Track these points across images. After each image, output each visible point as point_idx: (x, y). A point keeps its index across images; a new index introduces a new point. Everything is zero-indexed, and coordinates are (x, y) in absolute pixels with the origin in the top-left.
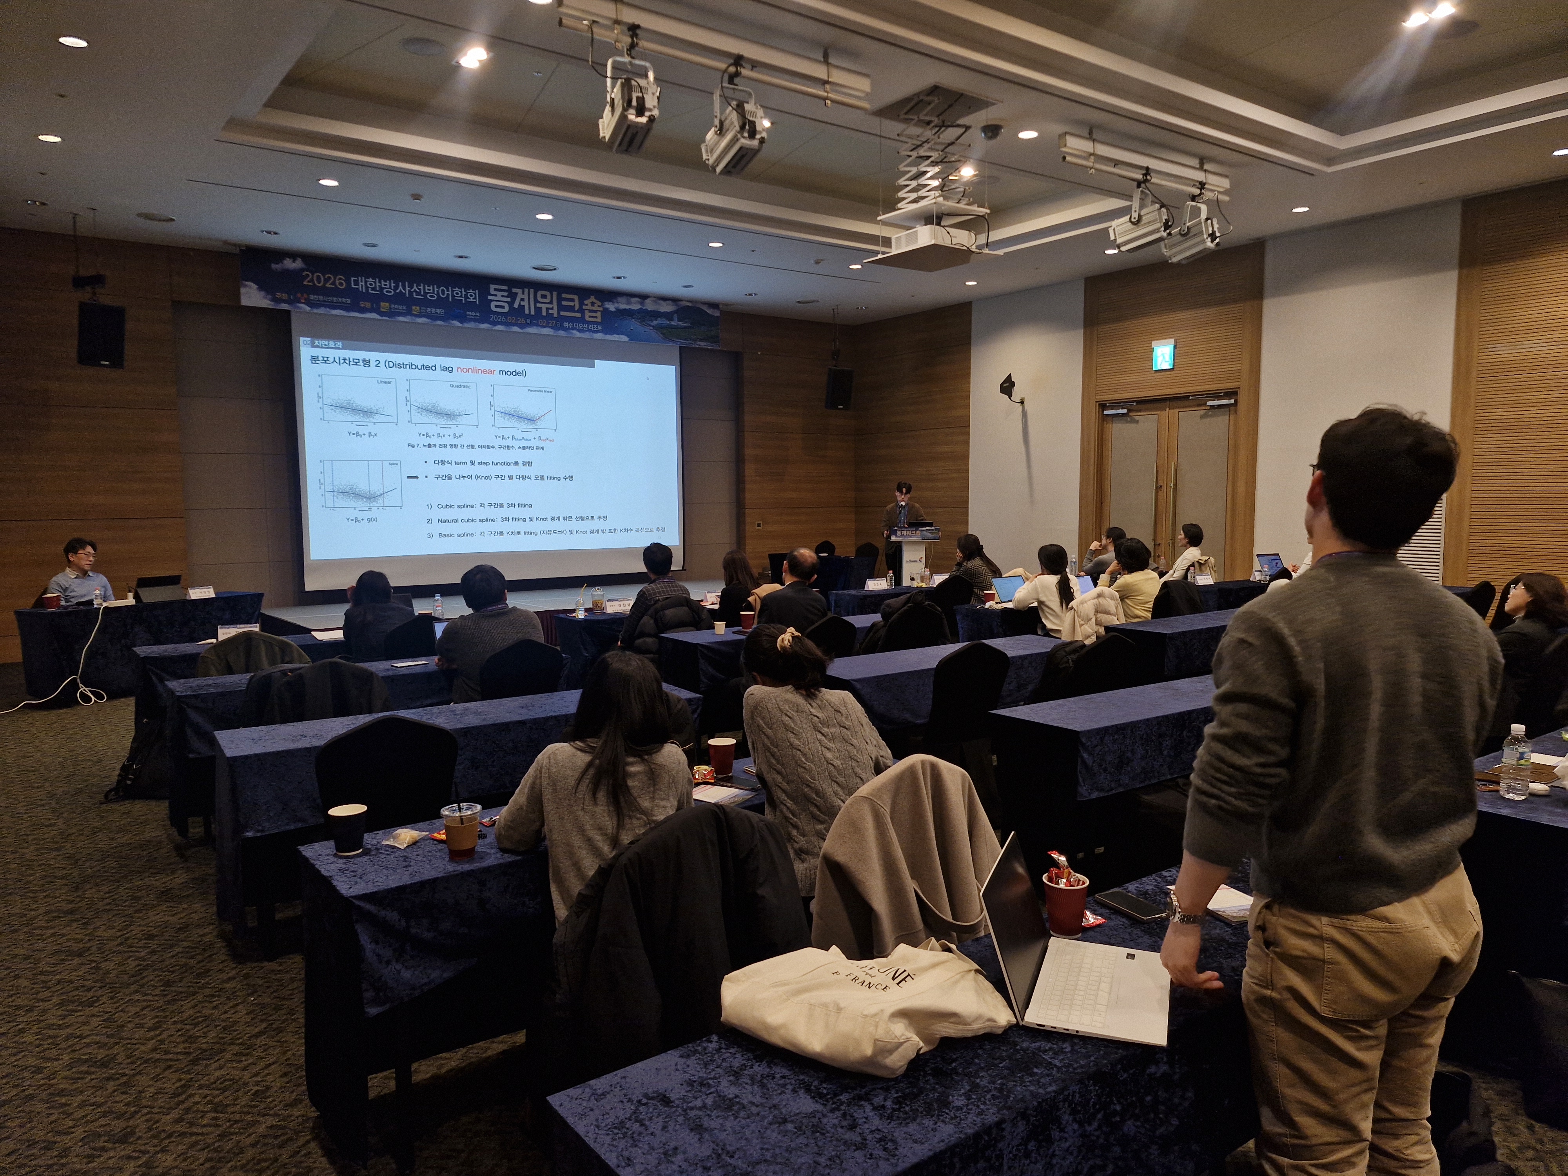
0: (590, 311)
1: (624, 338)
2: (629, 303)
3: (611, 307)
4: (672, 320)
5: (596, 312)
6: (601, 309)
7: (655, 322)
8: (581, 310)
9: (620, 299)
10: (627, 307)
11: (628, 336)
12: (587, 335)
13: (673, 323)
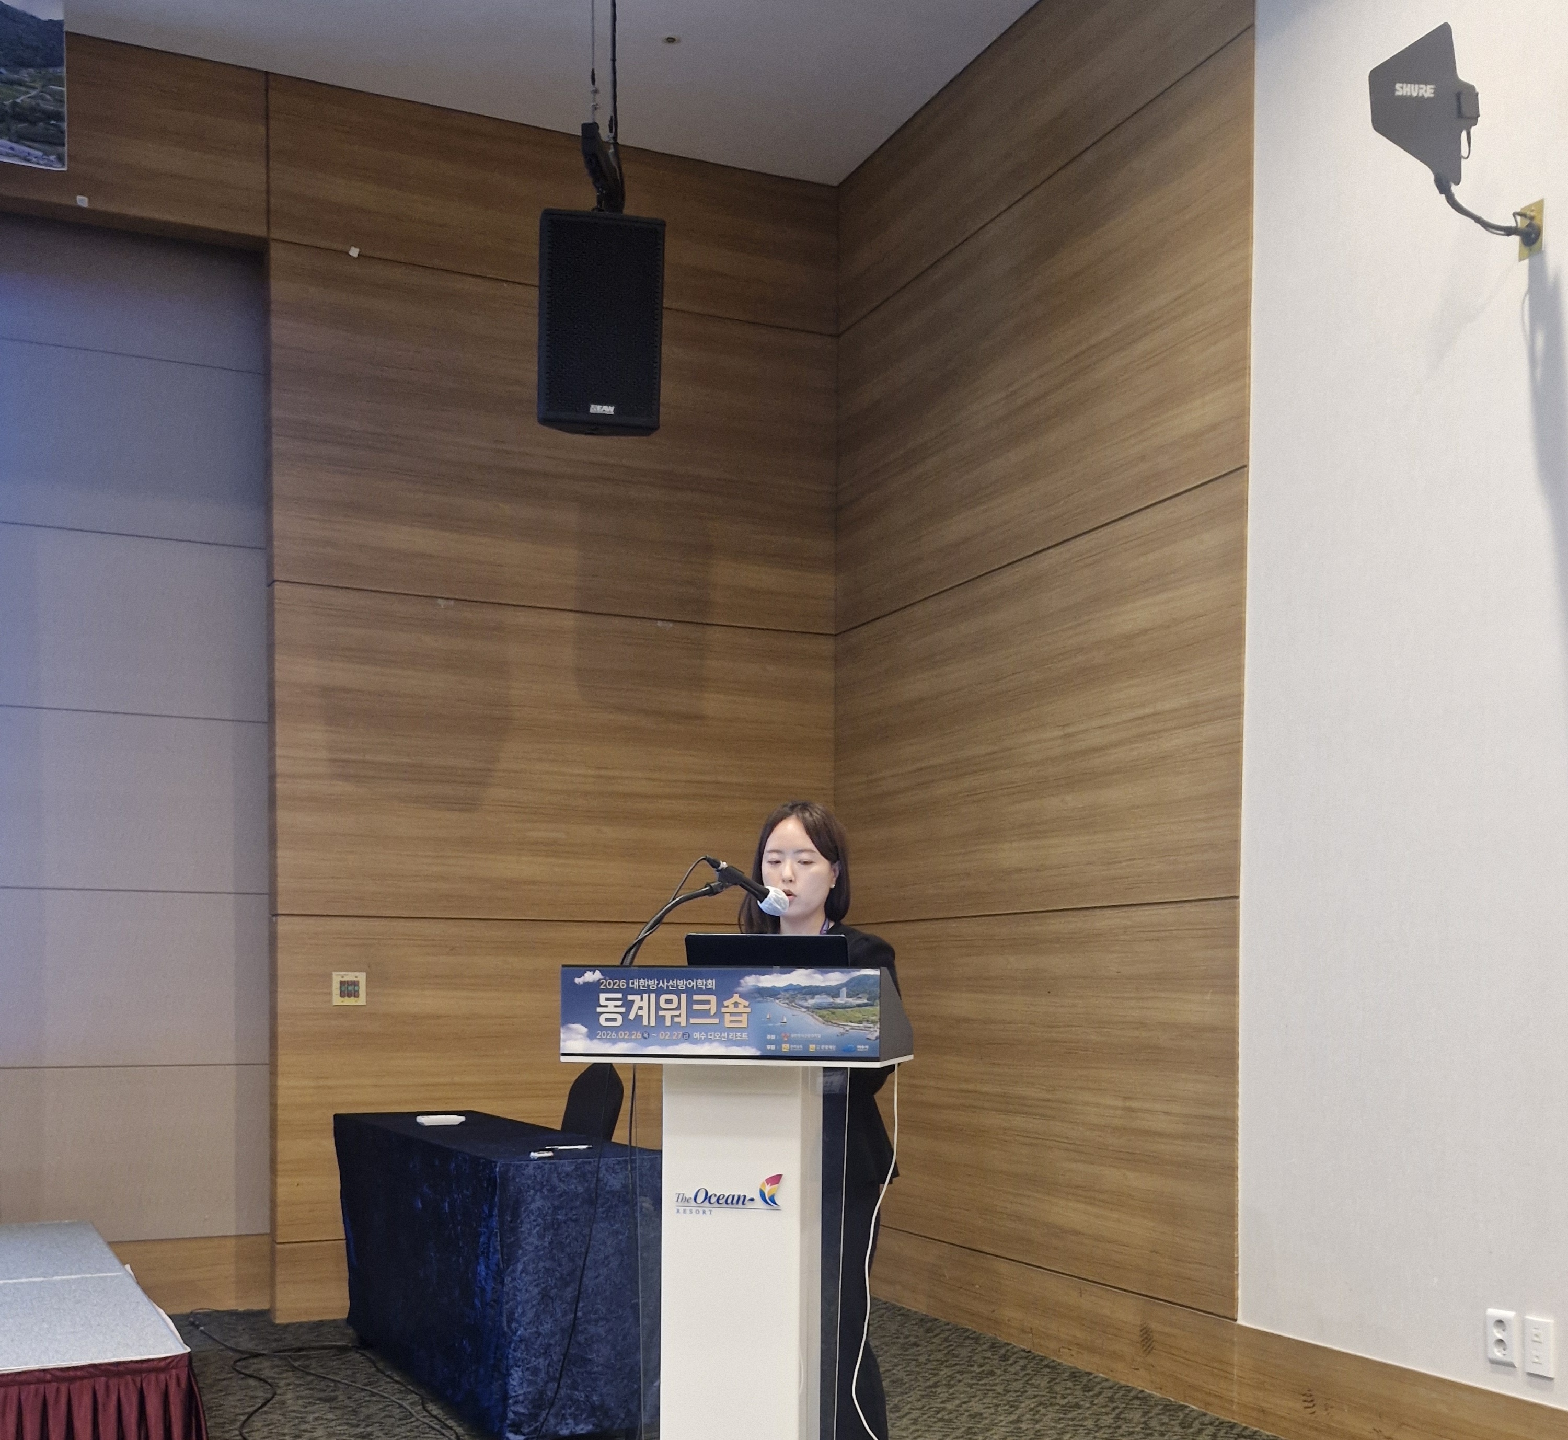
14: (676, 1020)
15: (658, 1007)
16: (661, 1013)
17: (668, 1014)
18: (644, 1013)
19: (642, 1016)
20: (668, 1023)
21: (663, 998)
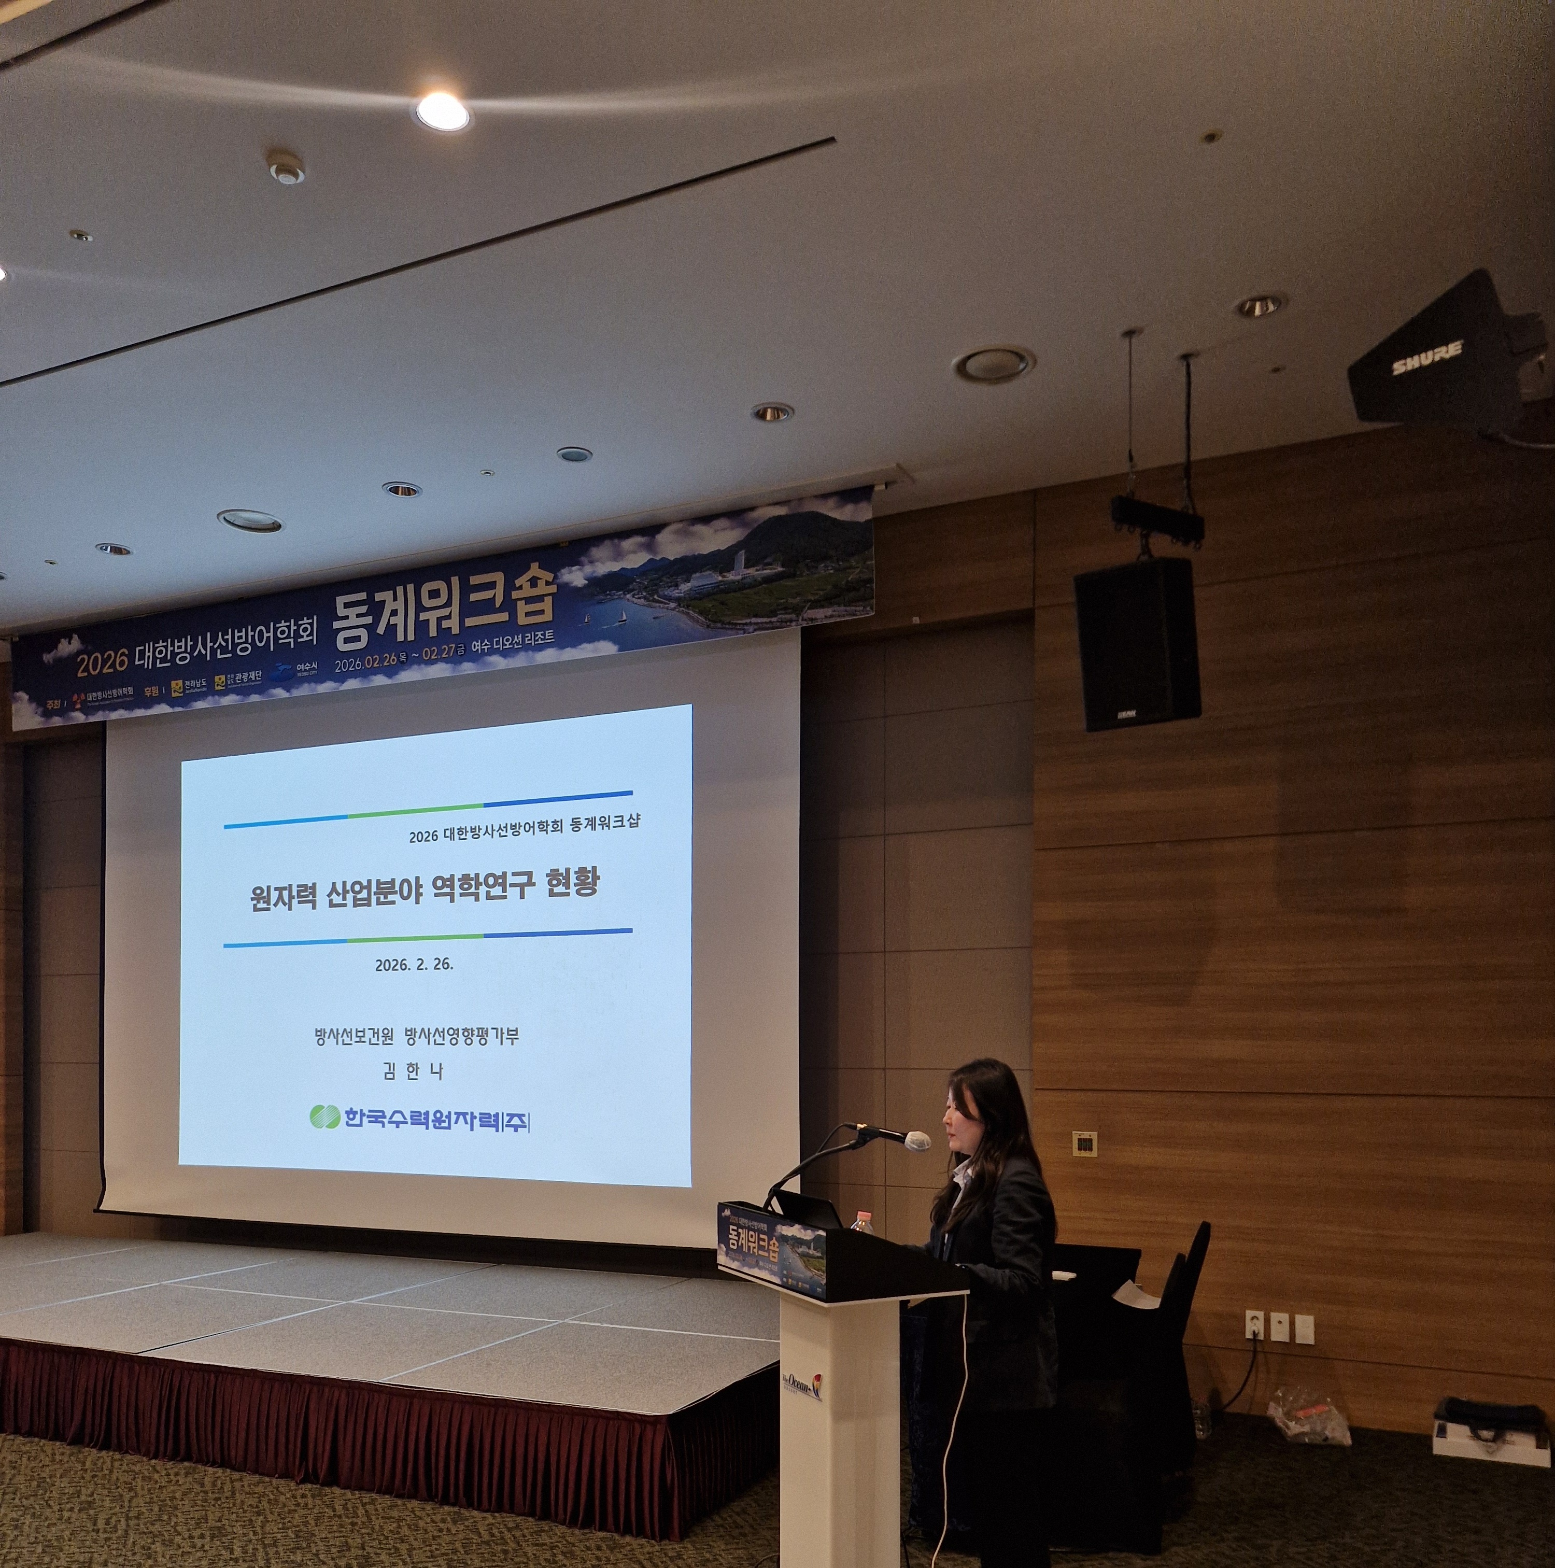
0: (529, 600)
1: (607, 648)
2: (618, 555)
3: (576, 577)
4: (730, 567)
5: (540, 598)
6: (553, 589)
7: (685, 587)
8: (509, 605)
9: (596, 552)
10: (615, 567)
11: (615, 642)
12: (520, 661)
13: (731, 577)
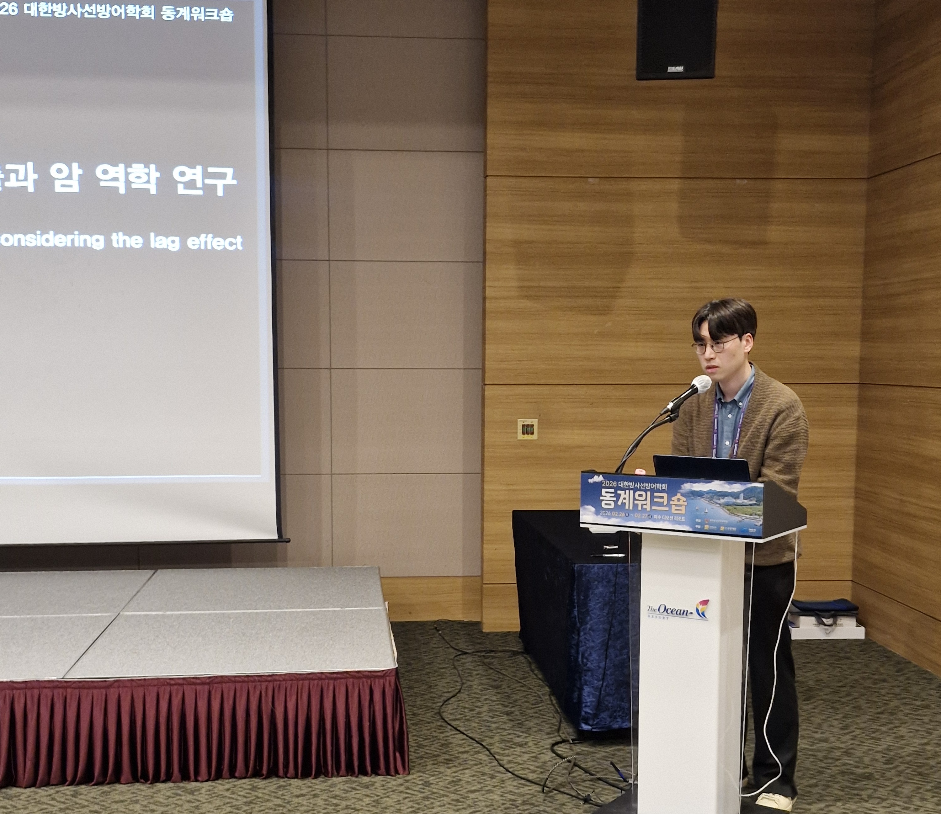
14: (645, 507)
15: (634, 499)
16: (636, 502)
17: (640, 503)
18: (626, 501)
19: (625, 503)
20: (640, 508)
21: (638, 493)
